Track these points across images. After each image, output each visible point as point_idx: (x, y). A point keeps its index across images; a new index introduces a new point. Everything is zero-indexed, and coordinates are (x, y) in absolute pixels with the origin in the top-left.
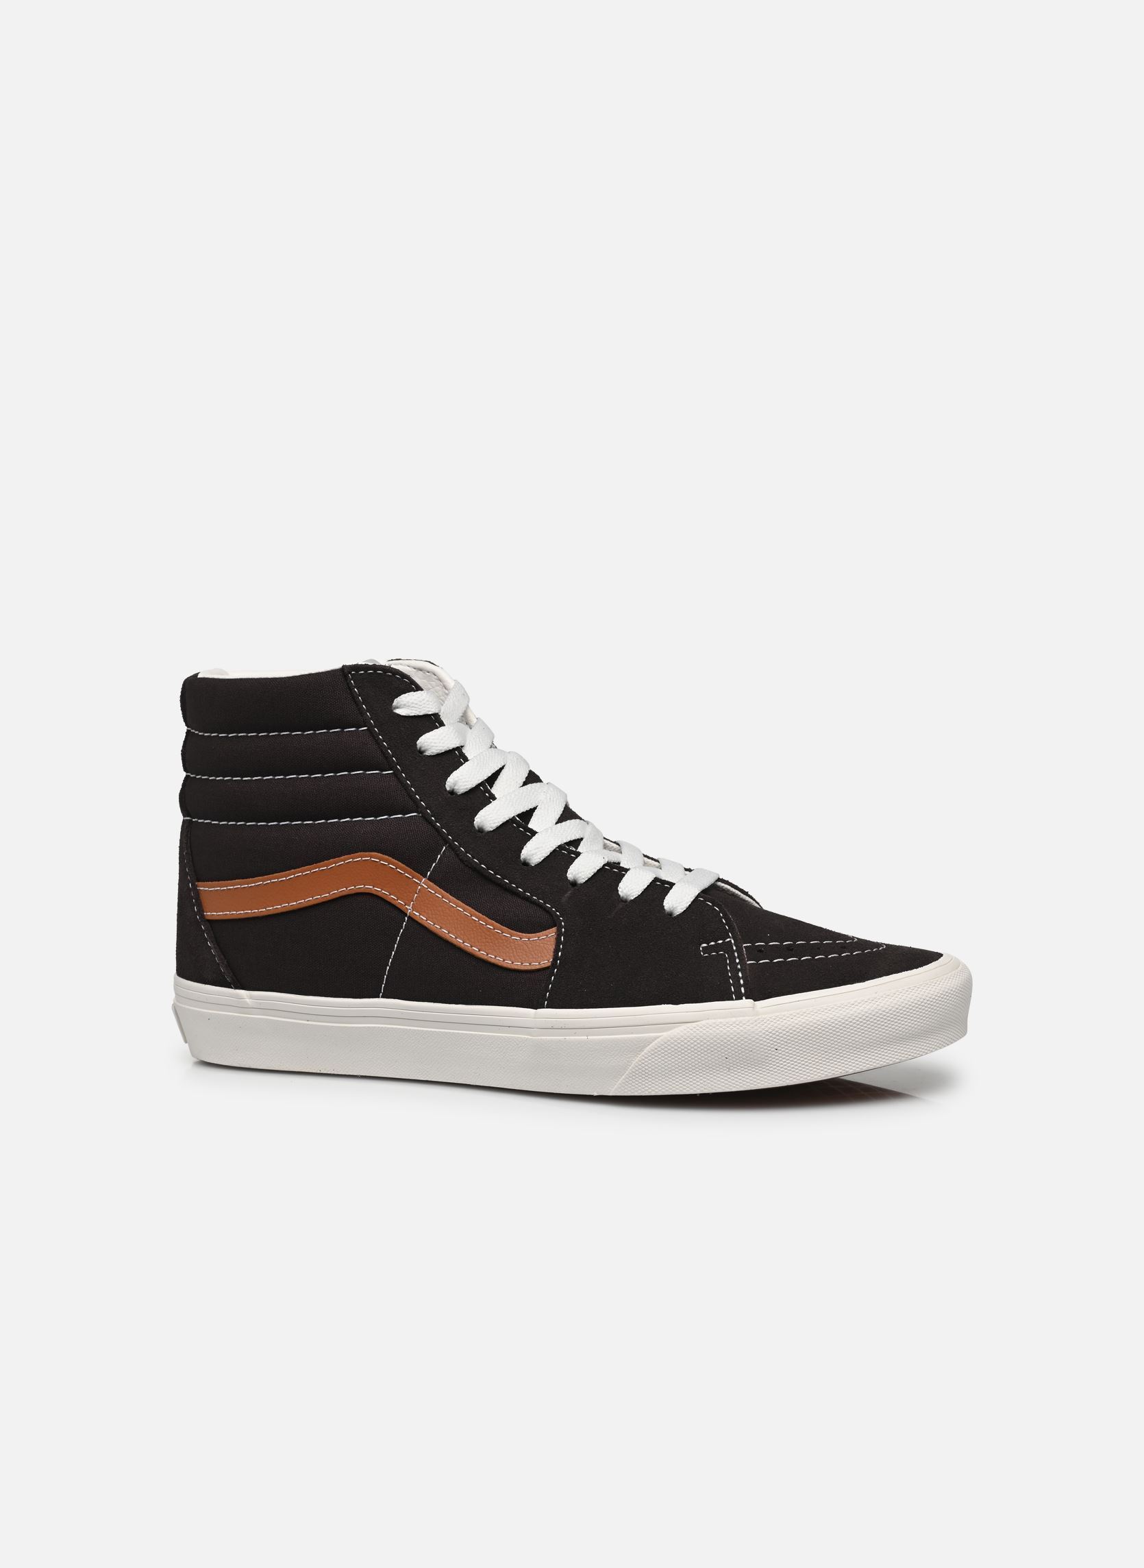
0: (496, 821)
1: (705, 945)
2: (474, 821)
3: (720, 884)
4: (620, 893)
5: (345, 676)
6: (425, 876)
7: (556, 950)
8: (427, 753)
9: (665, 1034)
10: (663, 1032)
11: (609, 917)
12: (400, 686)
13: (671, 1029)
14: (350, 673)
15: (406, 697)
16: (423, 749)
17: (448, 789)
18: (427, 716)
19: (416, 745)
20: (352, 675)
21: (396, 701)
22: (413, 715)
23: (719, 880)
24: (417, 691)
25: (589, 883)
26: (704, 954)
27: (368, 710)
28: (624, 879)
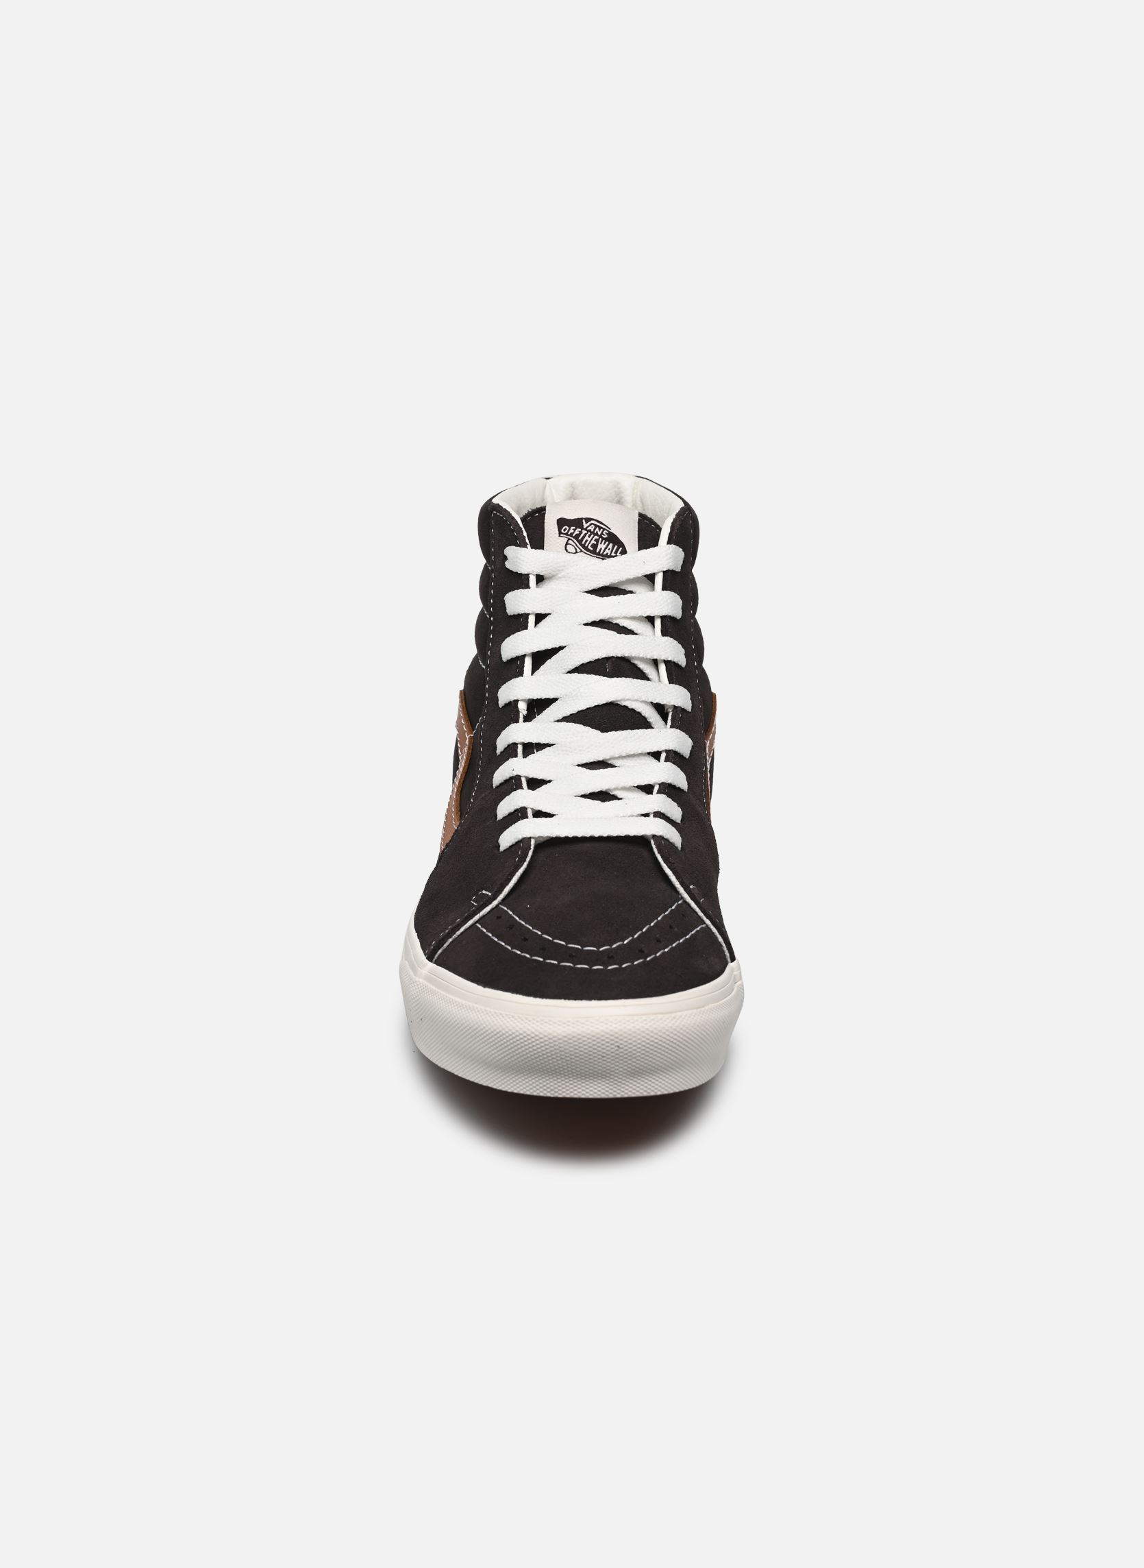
0: (508, 697)
1: (484, 892)
2: (498, 692)
4: (497, 810)
5: (491, 515)
8: (507, 611)
12: (510, 538)
14: (493, 512)
15: (511, 550)
16: (507, 603)
17: (500, 649)
18: (518, 575)
19: (504, 598)
21: (506, 551)
24: (536, 549)
25: (495, 788)
27: (494, 554)
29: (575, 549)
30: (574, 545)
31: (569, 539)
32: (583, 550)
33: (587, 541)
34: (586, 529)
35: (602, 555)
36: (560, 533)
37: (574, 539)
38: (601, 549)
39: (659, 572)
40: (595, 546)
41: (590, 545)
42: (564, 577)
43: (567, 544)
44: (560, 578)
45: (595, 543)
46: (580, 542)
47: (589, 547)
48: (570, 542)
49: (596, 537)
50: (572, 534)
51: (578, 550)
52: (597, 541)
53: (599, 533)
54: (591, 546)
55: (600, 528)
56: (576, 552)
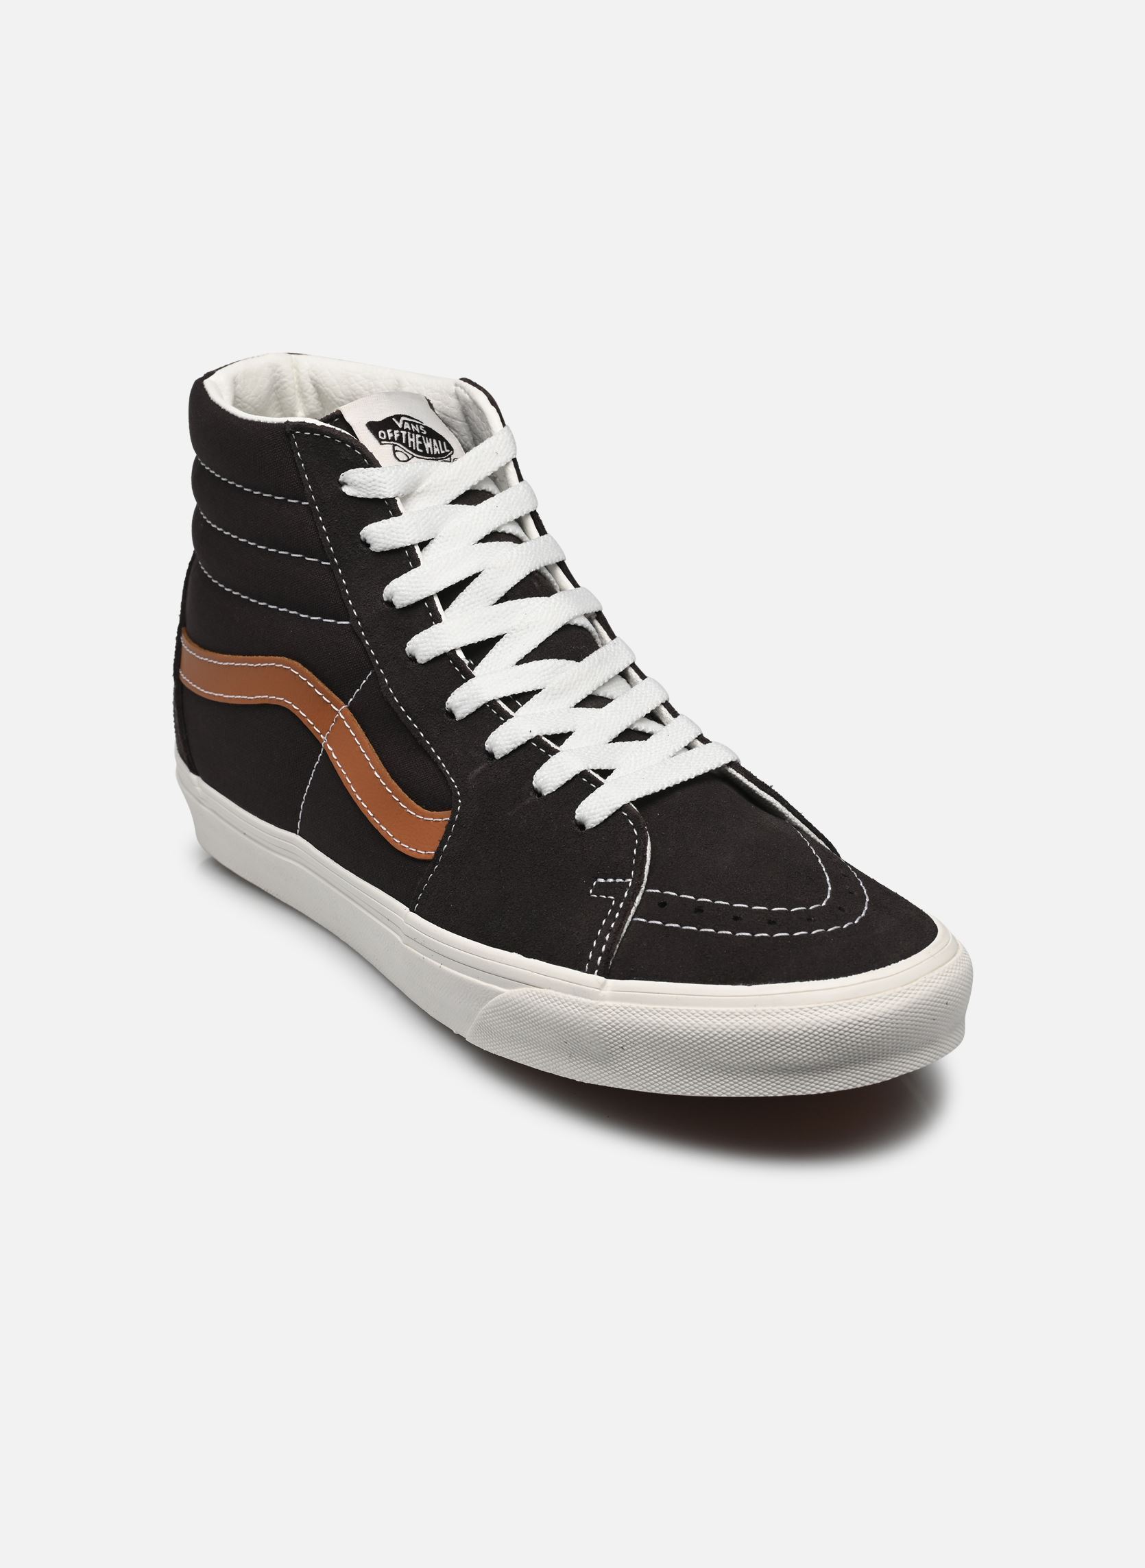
0: (427, 653)
1: (602, 880)
2: (406, 646)
3: (731, 770)
4: (533, 783)
5: (288, 436)
6: (346, 704)
7: (442, 843)
8: (372, 548)
9: (506, 991)
10: (505, 987)
11: (509, 814)
12: (348, 458)
13: (514, 987)
14: (294, 433)
15: (358, 473)
16: (368, 542)
17: (385, 599)
18: (376, 501)
19: (360, 536)
20: (296, 435)
21: (344, 477)
22: (360, 496)
23: (735, 764)
24: (369, 467)
25: (505, 761)
26: (593, 894)
27: (310, 482)
28: (545, 766)
29: (407, 455)
30: (403, 451)
31: (394, 445)
32: (414, 454)
33: (412, 442)
34: (402, 429)
35: (433, 456)
36: (380, 441)
37: (398, 444)
38: (429, 449)
39: (508, 464)
40: (422, 446)
41: (417, 446)
42: (423, 491)
43: (395, 451)
44: (418, 493)
45: (420, 443)
46: (406, 445)
47: (419, 450)
48: (396, 448)
49: (418, 436)
50: (393, 439)
51: (410, 457)
52: (420, 439)
53: (418, 430)
54: (420, 448)
55: (415, 424)
56: (409, 460)
